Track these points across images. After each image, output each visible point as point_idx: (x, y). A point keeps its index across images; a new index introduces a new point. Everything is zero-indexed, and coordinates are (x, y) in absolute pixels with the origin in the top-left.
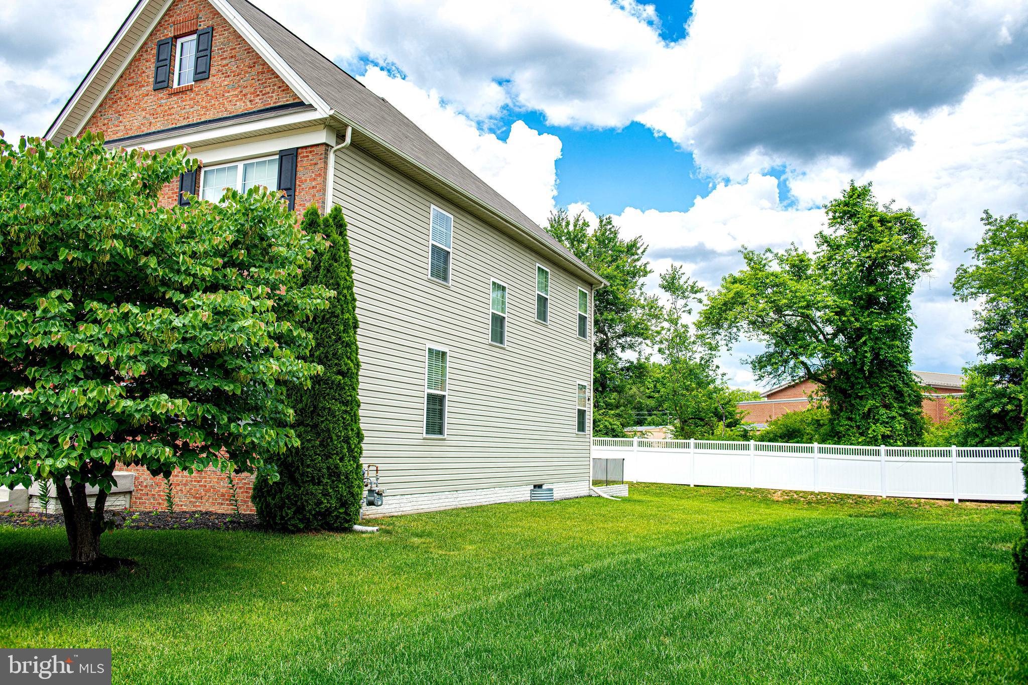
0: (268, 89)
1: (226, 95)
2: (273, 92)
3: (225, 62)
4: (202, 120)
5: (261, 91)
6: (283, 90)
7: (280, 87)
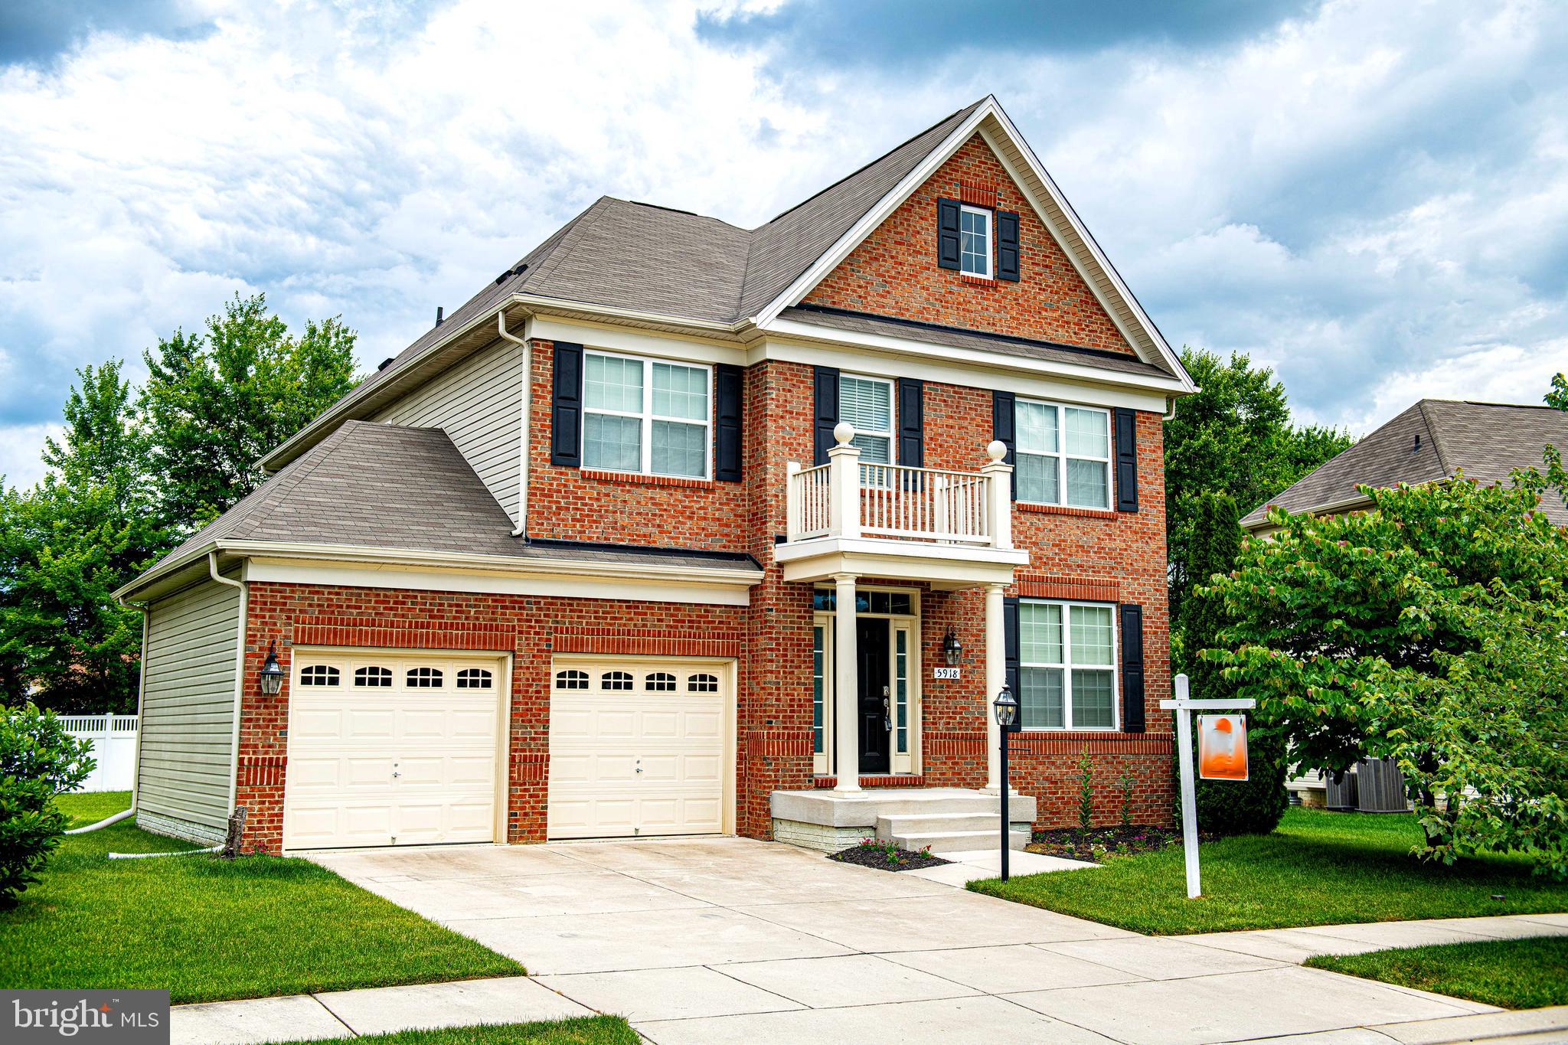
0: (1095, 327)
1: (1044, 313)
2: (1101, 333)
3: (1037, 269)
4: (1015, 335)
5: (1087, 326)
6: (1113, 335)
7: (1109, 329)
